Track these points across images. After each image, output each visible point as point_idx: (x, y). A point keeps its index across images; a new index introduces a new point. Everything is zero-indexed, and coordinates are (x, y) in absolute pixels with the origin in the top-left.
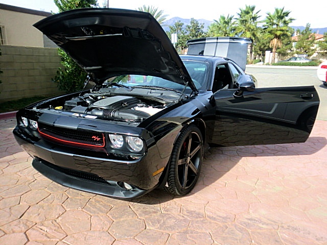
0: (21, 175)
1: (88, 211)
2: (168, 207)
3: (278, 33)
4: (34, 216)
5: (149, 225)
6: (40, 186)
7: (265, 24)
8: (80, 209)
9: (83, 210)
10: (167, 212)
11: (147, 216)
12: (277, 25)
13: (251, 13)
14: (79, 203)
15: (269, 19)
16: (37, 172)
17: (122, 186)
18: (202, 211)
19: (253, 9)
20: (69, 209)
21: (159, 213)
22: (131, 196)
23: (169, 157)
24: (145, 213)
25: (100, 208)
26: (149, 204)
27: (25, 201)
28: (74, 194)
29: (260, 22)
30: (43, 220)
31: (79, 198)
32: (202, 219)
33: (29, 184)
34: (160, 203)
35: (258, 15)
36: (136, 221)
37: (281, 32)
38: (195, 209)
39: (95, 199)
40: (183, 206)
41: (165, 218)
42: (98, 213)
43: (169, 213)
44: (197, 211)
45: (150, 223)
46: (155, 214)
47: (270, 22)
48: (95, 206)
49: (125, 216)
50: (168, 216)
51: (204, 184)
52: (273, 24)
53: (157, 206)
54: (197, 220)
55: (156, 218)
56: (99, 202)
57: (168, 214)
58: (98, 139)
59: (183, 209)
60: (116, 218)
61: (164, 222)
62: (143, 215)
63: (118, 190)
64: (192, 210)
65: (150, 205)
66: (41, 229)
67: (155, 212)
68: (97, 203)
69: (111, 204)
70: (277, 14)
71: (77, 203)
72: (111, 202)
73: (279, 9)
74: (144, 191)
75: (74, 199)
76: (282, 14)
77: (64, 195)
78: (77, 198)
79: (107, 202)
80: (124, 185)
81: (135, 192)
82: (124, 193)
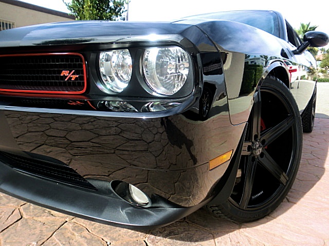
17: (126, 194)
22: (147, 222)
23: (245, 124)
28: (36, 211)
34: (214, 238)
39: (74, 224)
48: (69, 241)
51: (288, 201)
58: (74, 77)
63: (114, 206)
68: (77, 232)
69: (105, 236)
70: (303, 28)
71: (33, 232)
72: (106, 232)
73: (305, 24)
74: (179, 211)
75: (30, 222)
76: (308, 29)
77: (17, 211)
78: (39, 219)
79: (98, 232)
80: (129, 192)
81: (157, 212)
82: (127, 214)
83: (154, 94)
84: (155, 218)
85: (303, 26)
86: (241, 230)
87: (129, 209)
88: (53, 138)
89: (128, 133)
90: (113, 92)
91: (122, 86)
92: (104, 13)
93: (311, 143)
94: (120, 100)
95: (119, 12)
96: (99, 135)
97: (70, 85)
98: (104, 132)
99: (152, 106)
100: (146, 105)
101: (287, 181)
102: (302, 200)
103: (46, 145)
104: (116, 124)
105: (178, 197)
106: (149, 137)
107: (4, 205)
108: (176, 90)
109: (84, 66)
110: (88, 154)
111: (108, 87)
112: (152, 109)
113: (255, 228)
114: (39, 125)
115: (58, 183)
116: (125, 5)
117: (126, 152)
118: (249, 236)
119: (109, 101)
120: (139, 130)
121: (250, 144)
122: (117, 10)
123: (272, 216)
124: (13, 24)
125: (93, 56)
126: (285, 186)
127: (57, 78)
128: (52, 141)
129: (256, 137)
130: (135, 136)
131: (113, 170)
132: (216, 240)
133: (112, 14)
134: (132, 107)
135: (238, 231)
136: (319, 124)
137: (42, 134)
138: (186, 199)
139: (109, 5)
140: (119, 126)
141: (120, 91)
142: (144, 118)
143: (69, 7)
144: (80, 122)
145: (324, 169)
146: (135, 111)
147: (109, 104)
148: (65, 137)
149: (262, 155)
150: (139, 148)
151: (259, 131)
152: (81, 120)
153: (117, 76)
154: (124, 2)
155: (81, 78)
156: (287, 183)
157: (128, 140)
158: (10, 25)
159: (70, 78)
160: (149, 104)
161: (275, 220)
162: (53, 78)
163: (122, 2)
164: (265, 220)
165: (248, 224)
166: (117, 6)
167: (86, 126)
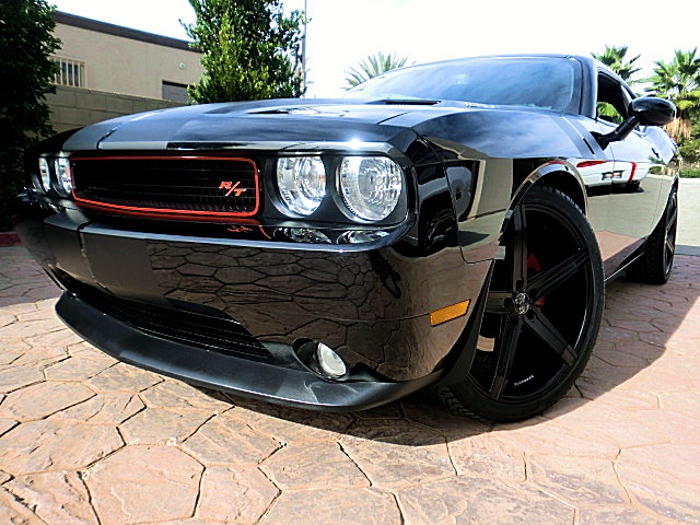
0: (34, 344)
1: (197, 451)
2: (477, 455)
3: (684, 105)
4: (19, 451)
5: (414, 514)
6: (74, 372)
7: (650, 85)
8: (173, 442)
9: (183, 446)
10: (474, 475)
11: (403, 482)
12: (680, 87)
13: (617, 63)
14: (175, 425)
15: (662, 75)
16: (79, 339)
17: (311, 359)
18: (607, 480)
19: (622, 53)
20: (137, 440)
21: (447, 475)
24: (398, 470)
25: (241, 444)
26: (410, 443)
27: (11, 409)
28: (166, 399)
29: (639, 81)
30: (39, 467)
31: (180, 410)
32: (620, 510)
33: (46, 366)
34: (447, 442)
35: (635, 66)
36: (364, 496)
37: (690, 102)
38: (580, 472)
39: (228, 417)
40: (532, 457)
41: (473, 495)
42: (230, 461)
43: (483, 475)
44: (591, 477)
45: (418, 507)
46: (432, 478)
47: (664, 81)
48: (223, 439)
49: (326, 476)
50: (483, 488)
51: (582, 396)
52: (671, 85)
53: (438, 452)
54: (600, 510)
55: (440, 491)
56: (239, 426)
57: (482, 481)
58: (239, 192)
59: (533, 467)
60: (291, 481)
61: (472, 510)
62: (390, 477)
64: (570, 472)
65: (413, 448)
66: (19, 499)
67: (433, 472)
68: (234, 428)
69: (277, 435)
70: (680, 62)
71: (167, 425)
72: (278, 429)
73: (685, 52)
74: (389, 387)
75: (160, 413)
76: (692, 63)
77: (135, 399)
78: (172, 410)
79: (265, 430)
80: (317, 357)
81: (358, 386)
82: (314, 389)
83: (356, 219)
84: (355, 395)
85: (681, 58)
86: (493, 433)
87: (318, 385)
88: (190, 278)
89: (316, 272)
90: (296, 213)
91: (309, 206)
92: (260, 44)
93: (657, 305)
94: (306, 226)
95: (287, 39)
96: (268, 275)
97: (233, 202)
98: (273, 271)
99: (352, 236)
100: (345, 234)
101: (576, 360)
102: (607, 394)
103: (181, 289)
104: (294, 259)
105: (390, 367)
106: (347, 279)
107: (114, 389)
108: (387, 212)
109: (256, 176)
110: (250, 302)
111: (292, 208)
112: (352, 240)
113: (515, 431)
114: (168, 258)
115: (207, 348)
116: (301, 27)
117: (313, 300)
118: (504, 441)
119: (289, 228)
120: (334, 269)
121: (509, 295)
122: (285, 37)
123: (548, 416)
124: (82, 66)
125: (268, 163)
126: (571, 368)
127: (213, 192)
128: (190, 283)
129: (520, 284)
130: (326, 277)
131: (293, 328)
132: (449, 444)
133: (275, 44)
134: (323, 236)
135: (486, 434)
136: (686, 269)
137: (173, 273)
138: (400, 371)
139: (269, 27)
140: (300, 262)
141: (308, 213)
142: (341, 251)
143: (192, 31)
144: (235, 255)
145: (663, 348)
146: (326, 243)
147: (289, 232)
148: (212, 276)
149: (530, 314)
150: (332, 294)
151: (525, 276)
152: (235, 253)
153: (303, 192)
154: (300, 21)
155: (251, 193)
156: (574, 363)
157: (315, 282)
158: (76, 67)
159: (234, 193)
160: (348, 232)
161: (550, 421)
162: (206, 192)
163: (294, 20)
164: (534, 420)
165: (504, 426)
166: (286, 29)
167: (246, 262)
